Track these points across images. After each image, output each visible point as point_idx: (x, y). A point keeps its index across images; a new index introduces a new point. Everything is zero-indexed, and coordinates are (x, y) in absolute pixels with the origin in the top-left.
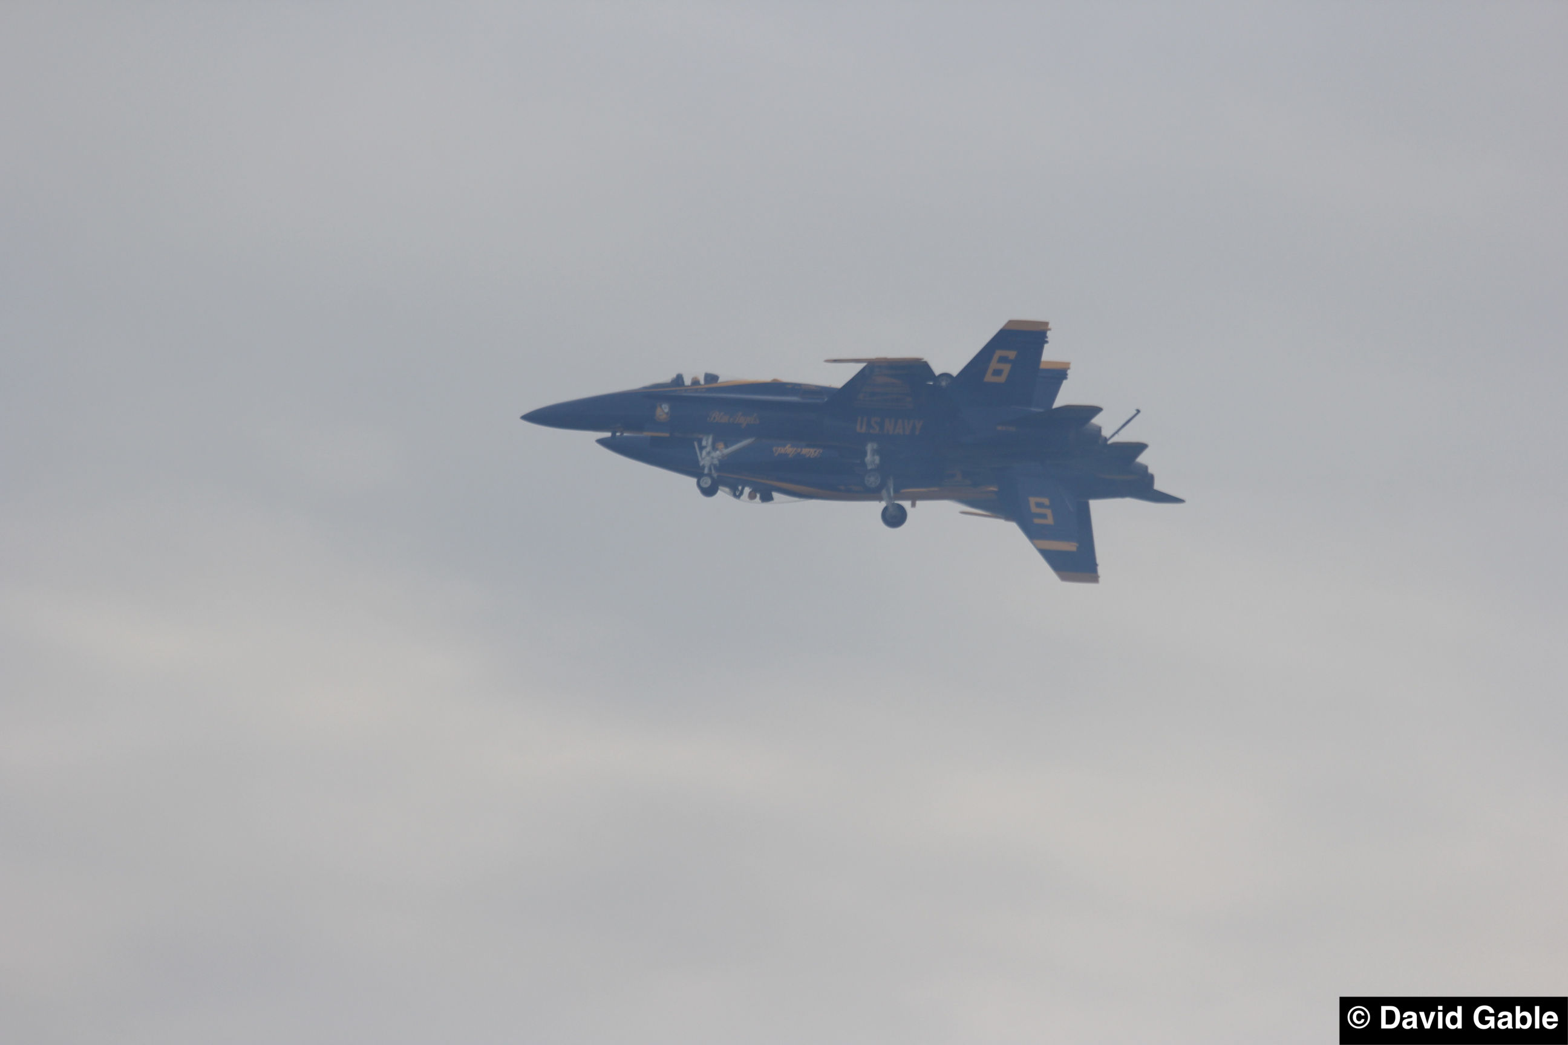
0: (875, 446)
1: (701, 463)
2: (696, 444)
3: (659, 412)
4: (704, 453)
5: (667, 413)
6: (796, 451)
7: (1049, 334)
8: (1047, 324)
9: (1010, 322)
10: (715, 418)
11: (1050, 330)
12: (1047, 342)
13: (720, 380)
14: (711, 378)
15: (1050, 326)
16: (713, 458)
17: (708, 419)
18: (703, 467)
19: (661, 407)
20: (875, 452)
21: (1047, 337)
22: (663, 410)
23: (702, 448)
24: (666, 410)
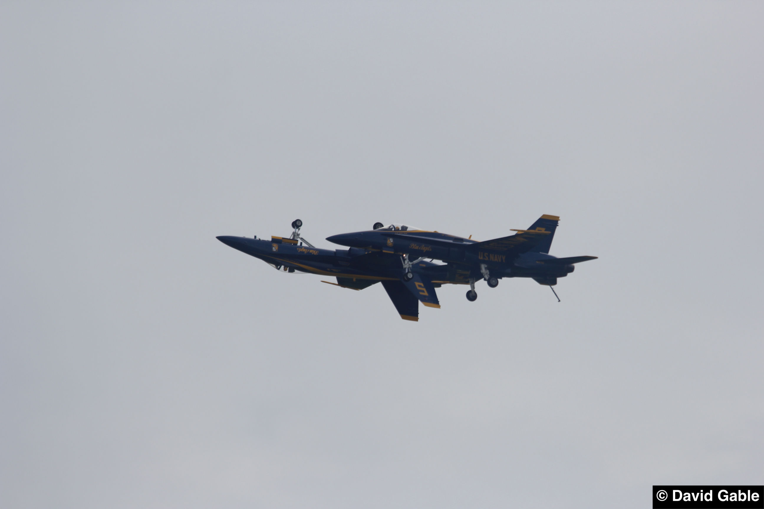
0: (486, 266)
1: (404, 267)
2: (401, 257)
3: (388, 242)
4: (406, 262)
5: (392, 243)
6: (307, 251)
7: (559, 222)
8: (558, 217)
9: (544, 215)
10: (412, 247)
11: (560, 220)
12: (558, 225)
13: (408, 230)
14: (404, 228)
15: (560, 219)
16: (409, 265)
17: (410, 247)
18: (405, 268)
19: (389, 239)
20: (486, 268)
21: (558, 223)
22: (391, 241)
23: (404, 260)
24: (392, 241)
